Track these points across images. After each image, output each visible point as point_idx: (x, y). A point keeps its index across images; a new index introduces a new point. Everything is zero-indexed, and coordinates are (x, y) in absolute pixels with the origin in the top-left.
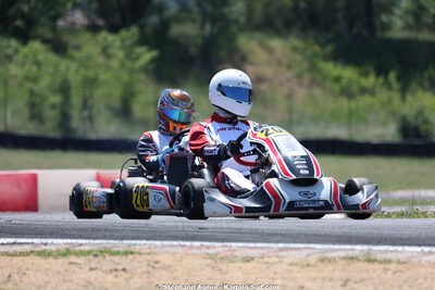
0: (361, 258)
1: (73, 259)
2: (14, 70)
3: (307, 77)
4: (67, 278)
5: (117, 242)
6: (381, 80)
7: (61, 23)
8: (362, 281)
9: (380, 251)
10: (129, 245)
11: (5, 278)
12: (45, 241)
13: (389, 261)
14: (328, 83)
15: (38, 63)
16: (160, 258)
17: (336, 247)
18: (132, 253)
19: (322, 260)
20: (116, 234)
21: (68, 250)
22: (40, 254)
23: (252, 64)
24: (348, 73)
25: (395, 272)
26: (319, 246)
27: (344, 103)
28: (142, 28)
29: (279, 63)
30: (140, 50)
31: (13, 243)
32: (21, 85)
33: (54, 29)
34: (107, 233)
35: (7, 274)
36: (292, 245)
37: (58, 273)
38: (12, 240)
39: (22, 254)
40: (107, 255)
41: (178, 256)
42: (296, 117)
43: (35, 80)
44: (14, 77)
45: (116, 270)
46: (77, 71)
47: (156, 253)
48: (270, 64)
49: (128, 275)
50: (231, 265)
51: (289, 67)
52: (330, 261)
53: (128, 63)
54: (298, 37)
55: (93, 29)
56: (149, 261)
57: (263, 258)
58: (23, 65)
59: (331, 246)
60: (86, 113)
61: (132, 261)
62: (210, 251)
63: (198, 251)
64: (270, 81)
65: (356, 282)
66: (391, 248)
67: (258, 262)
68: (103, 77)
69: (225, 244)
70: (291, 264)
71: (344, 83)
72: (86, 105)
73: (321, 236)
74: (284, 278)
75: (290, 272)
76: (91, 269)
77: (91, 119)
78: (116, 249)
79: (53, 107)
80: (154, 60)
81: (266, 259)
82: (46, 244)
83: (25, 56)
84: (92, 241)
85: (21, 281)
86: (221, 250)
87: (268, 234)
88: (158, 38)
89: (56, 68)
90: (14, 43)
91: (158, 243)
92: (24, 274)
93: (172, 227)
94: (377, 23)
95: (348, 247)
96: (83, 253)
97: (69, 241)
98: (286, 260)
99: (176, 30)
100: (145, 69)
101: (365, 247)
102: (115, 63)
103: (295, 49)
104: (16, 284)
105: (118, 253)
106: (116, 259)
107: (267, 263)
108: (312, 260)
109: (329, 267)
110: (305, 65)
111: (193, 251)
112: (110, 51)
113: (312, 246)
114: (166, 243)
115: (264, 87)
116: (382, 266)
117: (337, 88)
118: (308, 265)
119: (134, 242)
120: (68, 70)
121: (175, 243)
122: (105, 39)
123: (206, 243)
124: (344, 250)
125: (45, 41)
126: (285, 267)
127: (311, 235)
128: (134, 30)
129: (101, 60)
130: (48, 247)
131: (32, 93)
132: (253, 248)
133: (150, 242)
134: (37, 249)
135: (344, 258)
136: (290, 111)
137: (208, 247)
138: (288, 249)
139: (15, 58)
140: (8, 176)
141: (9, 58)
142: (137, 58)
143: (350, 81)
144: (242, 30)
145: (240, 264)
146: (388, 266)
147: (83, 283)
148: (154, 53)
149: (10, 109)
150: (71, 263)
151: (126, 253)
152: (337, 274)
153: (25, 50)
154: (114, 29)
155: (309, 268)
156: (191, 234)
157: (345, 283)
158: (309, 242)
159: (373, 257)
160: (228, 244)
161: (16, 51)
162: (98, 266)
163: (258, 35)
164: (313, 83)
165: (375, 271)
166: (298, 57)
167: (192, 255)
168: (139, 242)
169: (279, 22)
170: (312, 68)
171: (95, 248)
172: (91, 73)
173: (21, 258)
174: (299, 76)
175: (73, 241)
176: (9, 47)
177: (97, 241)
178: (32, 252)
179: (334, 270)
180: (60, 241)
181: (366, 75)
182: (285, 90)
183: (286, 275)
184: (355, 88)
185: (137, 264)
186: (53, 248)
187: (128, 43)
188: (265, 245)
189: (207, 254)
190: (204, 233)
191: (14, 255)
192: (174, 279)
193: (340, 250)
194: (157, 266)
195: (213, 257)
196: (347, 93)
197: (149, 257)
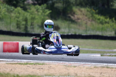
0: (105, 67)
1: (28, 65)
2: (13, 15)
3: (91, 18)
4: (27, 70)
5: (40, 61)
6: (111, 20)
7: (26, 3)
8: (105, 73)
9: (110, 65)
10: (43, 62)
11: (10, 70)
12: (21, 60)
13: (113, 68)
14: (97, 20)
15: (19, 13)
16: (51, 66)
17: (99, 64)
18: (44, 64)
19: (95, 67)
20: (40, 59)
21: (27, 63)
22: (20, 64)
23: (76, 15)
24: (102, 18)
25: (114, 71)
26: (94, 64)
27: (101, 26)
28: (47, 4)
29: (84, 15)
30: (46, 10)
31: (13, 61)
32: (15, 19)
33: (24, 4)
34: (37, 59)
35: (11, 69)
36: (87, 63)
37: (24, 69)
38: (12, 60)
39: (15, 64)
40: (37, 64)
41: (56, 65)
42: (88, 29)
43: (18, 18)
44: (13, 17)
45: (40, 69)
46: (30, 15)
47: (51, 64)
48: (81, 15)
49: (43, 70)
50: (71, 68)
51: (86, 16)
52: (97, 67)
53: (43, 14)
54: (88, 8)
55: (34, 4)
56: (49, 66)
57: (79, 66)
58: (15, 13)
59: (97, 64)
60: (32, 27)
61: (44, 66)
62: (65, 64)
63: (62, 64)
64: (81, 19)
65: (104, 73)
66: (113, 64)
67: (78, 67)
68: (37, 17)
69: (69, 62)
70: (87, 68)
71: (101, 20)
72: (32, 25)
73: (94, 61)
74: (85, 72)
75: (86, 70)
76: (33, 68)
77: (33, 28)
78: (40, 63)
79: (23, 25)
80: (50, 13)
81: (80, 67)
82: (21, 61)
83: (16, 11)
84: (34, 61)
85: (14, 71)
86: (68, 64)
87: (80, 60)
88: (51, 7)
89: (24, 14)
90: (13, 8)
91: (51, 62)
92: (15, 69)
93: (55, 57)
94: (110, 5)
95: (102, 64)
96: (31, 64)
97: (27, 60)
98: (85, 67)
99: (56, 5)
100: (48, 15)
101: (106, 64)
102: (40, 14)
103: (88, 11)
104: (13, 72)
105: (40, 64)
106: (40, 66)
107: (80, 68)
108: (92, 67)
109: (97, 69)
110: (91, 15)
111: (60, 64)
112: (38, 10)
113: (92, 63)
114: (53, 62)
115: (79, 21)
116: (111, 69)
117: (99, 21)
118: (91, 68)
119: (45, 61)
120: (27, 15)
121: (56, 62)
122: (37, 7)
123: (64, 62)
124: (101, 65)
125: (21, 7)
126: (85, 69)
127: (92, 60)
128: (45, 5)
129: (36, 13)
130: (22, 62)
131: (18, 21)
132: (76, 64)
133: (49, 61)
134: (19, 62)
135: (101, 67)
136: (86, 27)
137: (64, 63)
138: (86, 64)
139: (13, 12)
140: (11, 43)
141: (11, 11)
142: (46, 12)
143: (102, 20)
144: (74, 5)
145: (73, 68)
146: (112, 69)
147: (31, 72)
148: (50, 11)
149: (12, 25)
150: (28, 66)
151: (43, 64)
152: (99, 71)
153: (16, 9)
154: (40, 5)
155: (91, 69)
156: (60, 59)
157: (101, 73)
158: (91, 62)
159: (108, 67)
160: (70, 62)
161: (14, 10)
162: (35, 67)
163: (78, 7)
164: (92, 20)
165: (109, 70)
166: (89, 13)
167: (60, 65)
168: (46, 61)
169: (84, 4)
170: (92, 16)
171: (34, 63)
172: (33, 16)
173: (14, 65)
174: (89, 18)
175: (29, 61)
176: (12, 9)
177: (35, 61)
178: (18, 63)
179: (98, 70)
180: (25, 60)
181: (107, 18)
182: (85, 22)
183: (85, 71)
184: (104, 22)
185: (45, 67)
186: (23, 62)
187: (44, 8)
188: (80, 63)
189: (64, 65)
190: (63, 59)
191: (13, 64)
192: (55, 71)
193: (100, 65)
194: (51, 68)
195: (66, 66)
196: (102, 23)
197: (49, 65)
